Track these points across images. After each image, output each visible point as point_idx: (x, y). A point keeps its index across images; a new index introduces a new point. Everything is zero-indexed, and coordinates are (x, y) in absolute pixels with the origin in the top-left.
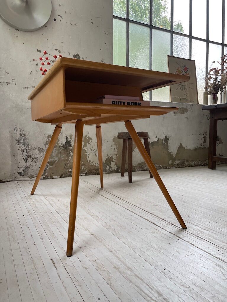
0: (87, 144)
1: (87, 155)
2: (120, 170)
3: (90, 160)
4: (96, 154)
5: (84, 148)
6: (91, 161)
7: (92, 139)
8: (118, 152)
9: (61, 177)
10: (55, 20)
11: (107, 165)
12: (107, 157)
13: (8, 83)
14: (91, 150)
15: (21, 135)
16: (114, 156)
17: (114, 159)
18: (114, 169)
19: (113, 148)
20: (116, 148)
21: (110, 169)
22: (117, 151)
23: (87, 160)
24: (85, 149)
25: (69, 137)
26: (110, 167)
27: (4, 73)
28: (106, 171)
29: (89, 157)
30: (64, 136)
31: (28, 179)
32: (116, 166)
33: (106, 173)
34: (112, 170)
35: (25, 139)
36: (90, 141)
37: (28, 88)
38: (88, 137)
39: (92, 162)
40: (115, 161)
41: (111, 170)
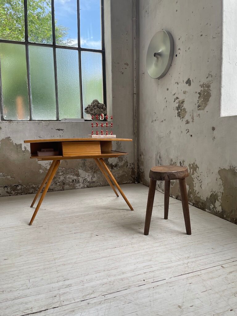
0: (195, 172)
1: (194, 184)
2: (225, 216)
3: (196, 190)
4: (201, 185)
5: (192, 176)
6: (197, 192)
7: (198, 168)
8: (224, 190)
9: (176, 199)
10: (176, 56)
11: (212, 202)
12: (212, 193)
13: (155, 120)
14: (198, 180)
15: (160, 158)
16: (219, 194)
17: (220, 198)
18: (219, 211)
19: (219, 183)
20: (221, 184)
21: (214, 209)
22: (223, 188)
23: (194, 189)
24: (193, 178)
25: (182, 163)
26: (215, 207)
27: (154, 113)
28: (210, 209)
29: (195, 186)
30: (179, 162)
31: (161, 191)
32: (221, 207)
33: (210, 211)
34: (217, 211)
35: (161, 161)
36: (197, 169)
37: (163, 121)
38: (195, 164)
39: (198, 194)
40: (220, 200)
41: (215, 211)
